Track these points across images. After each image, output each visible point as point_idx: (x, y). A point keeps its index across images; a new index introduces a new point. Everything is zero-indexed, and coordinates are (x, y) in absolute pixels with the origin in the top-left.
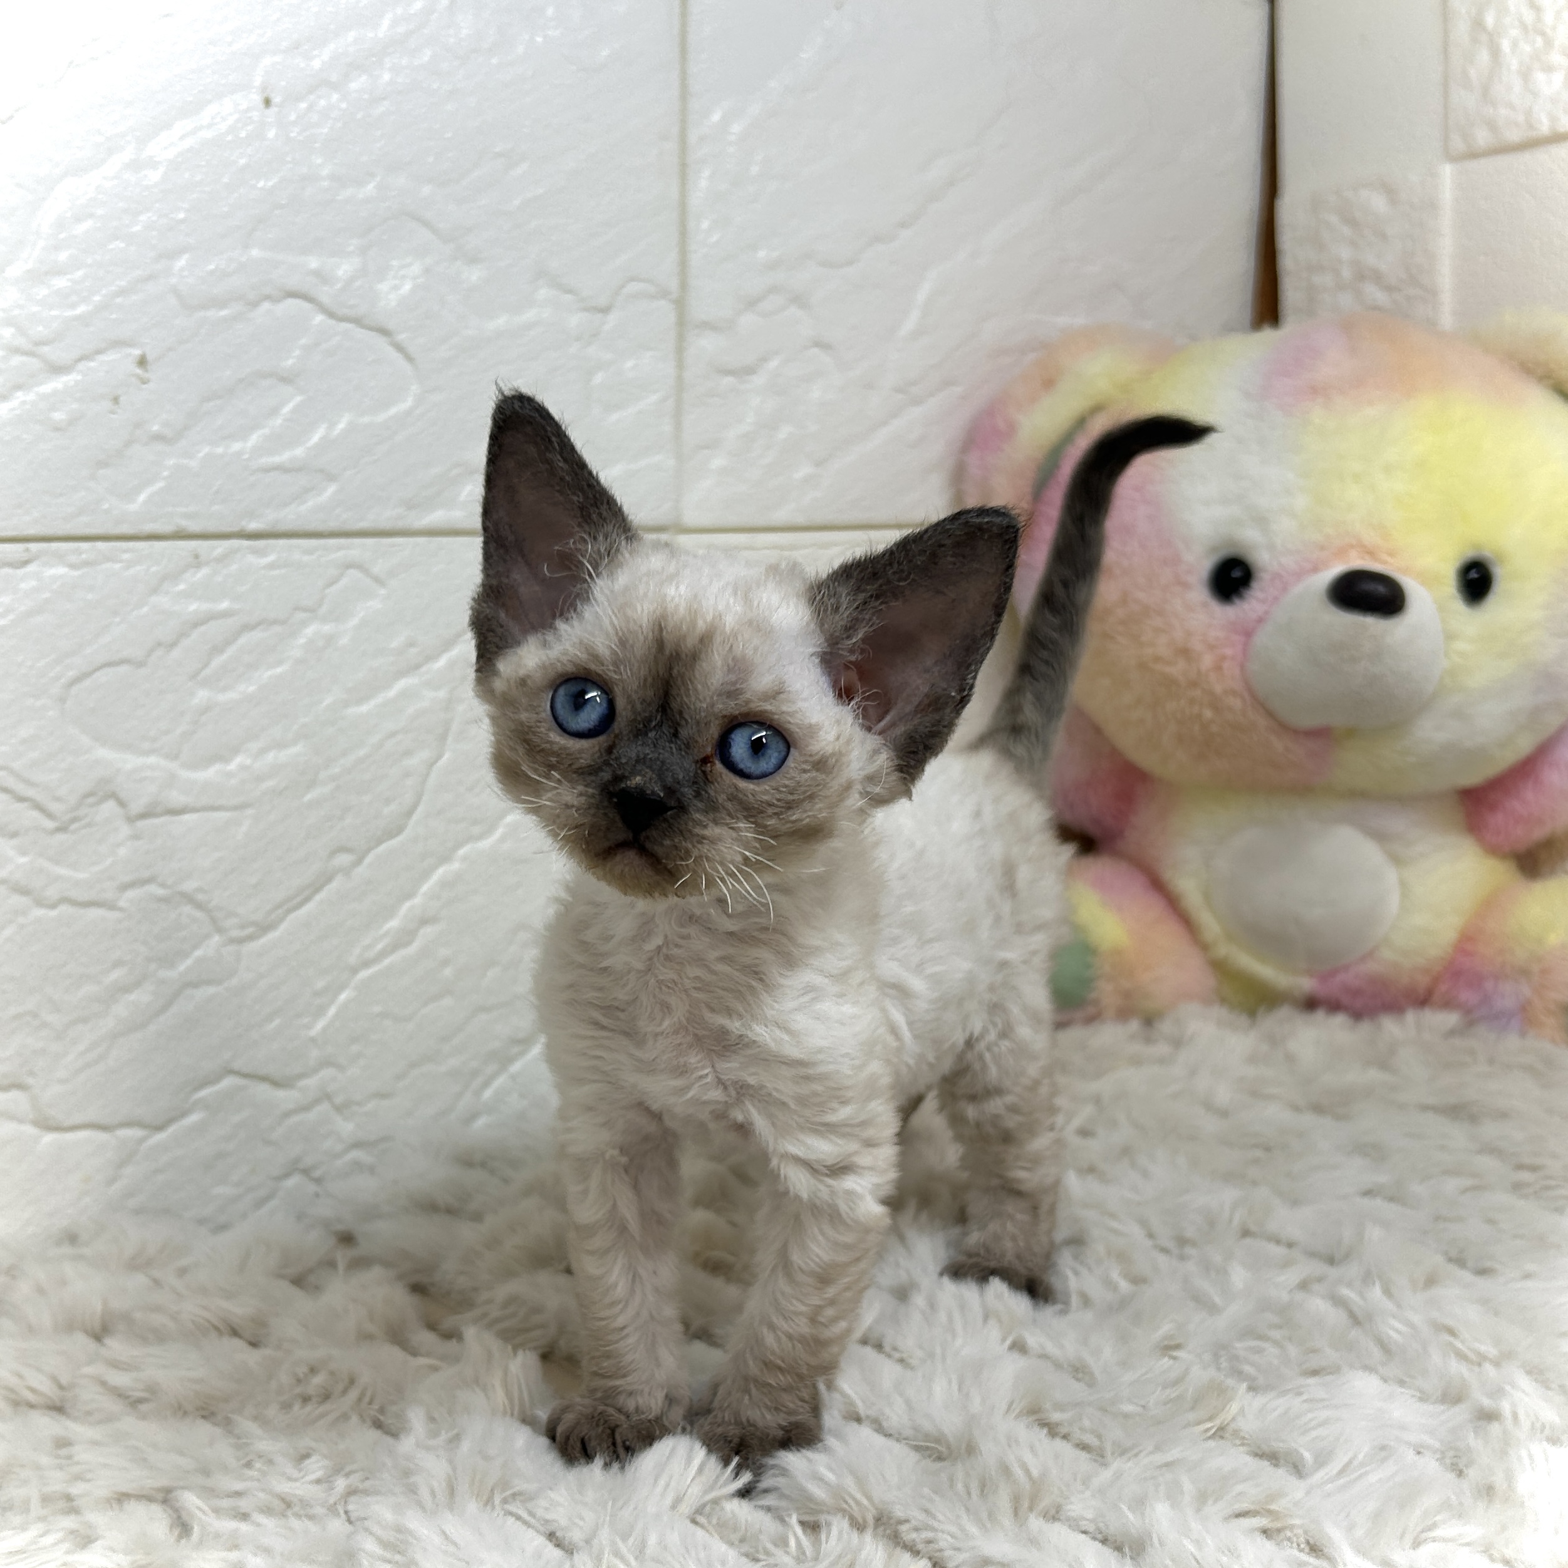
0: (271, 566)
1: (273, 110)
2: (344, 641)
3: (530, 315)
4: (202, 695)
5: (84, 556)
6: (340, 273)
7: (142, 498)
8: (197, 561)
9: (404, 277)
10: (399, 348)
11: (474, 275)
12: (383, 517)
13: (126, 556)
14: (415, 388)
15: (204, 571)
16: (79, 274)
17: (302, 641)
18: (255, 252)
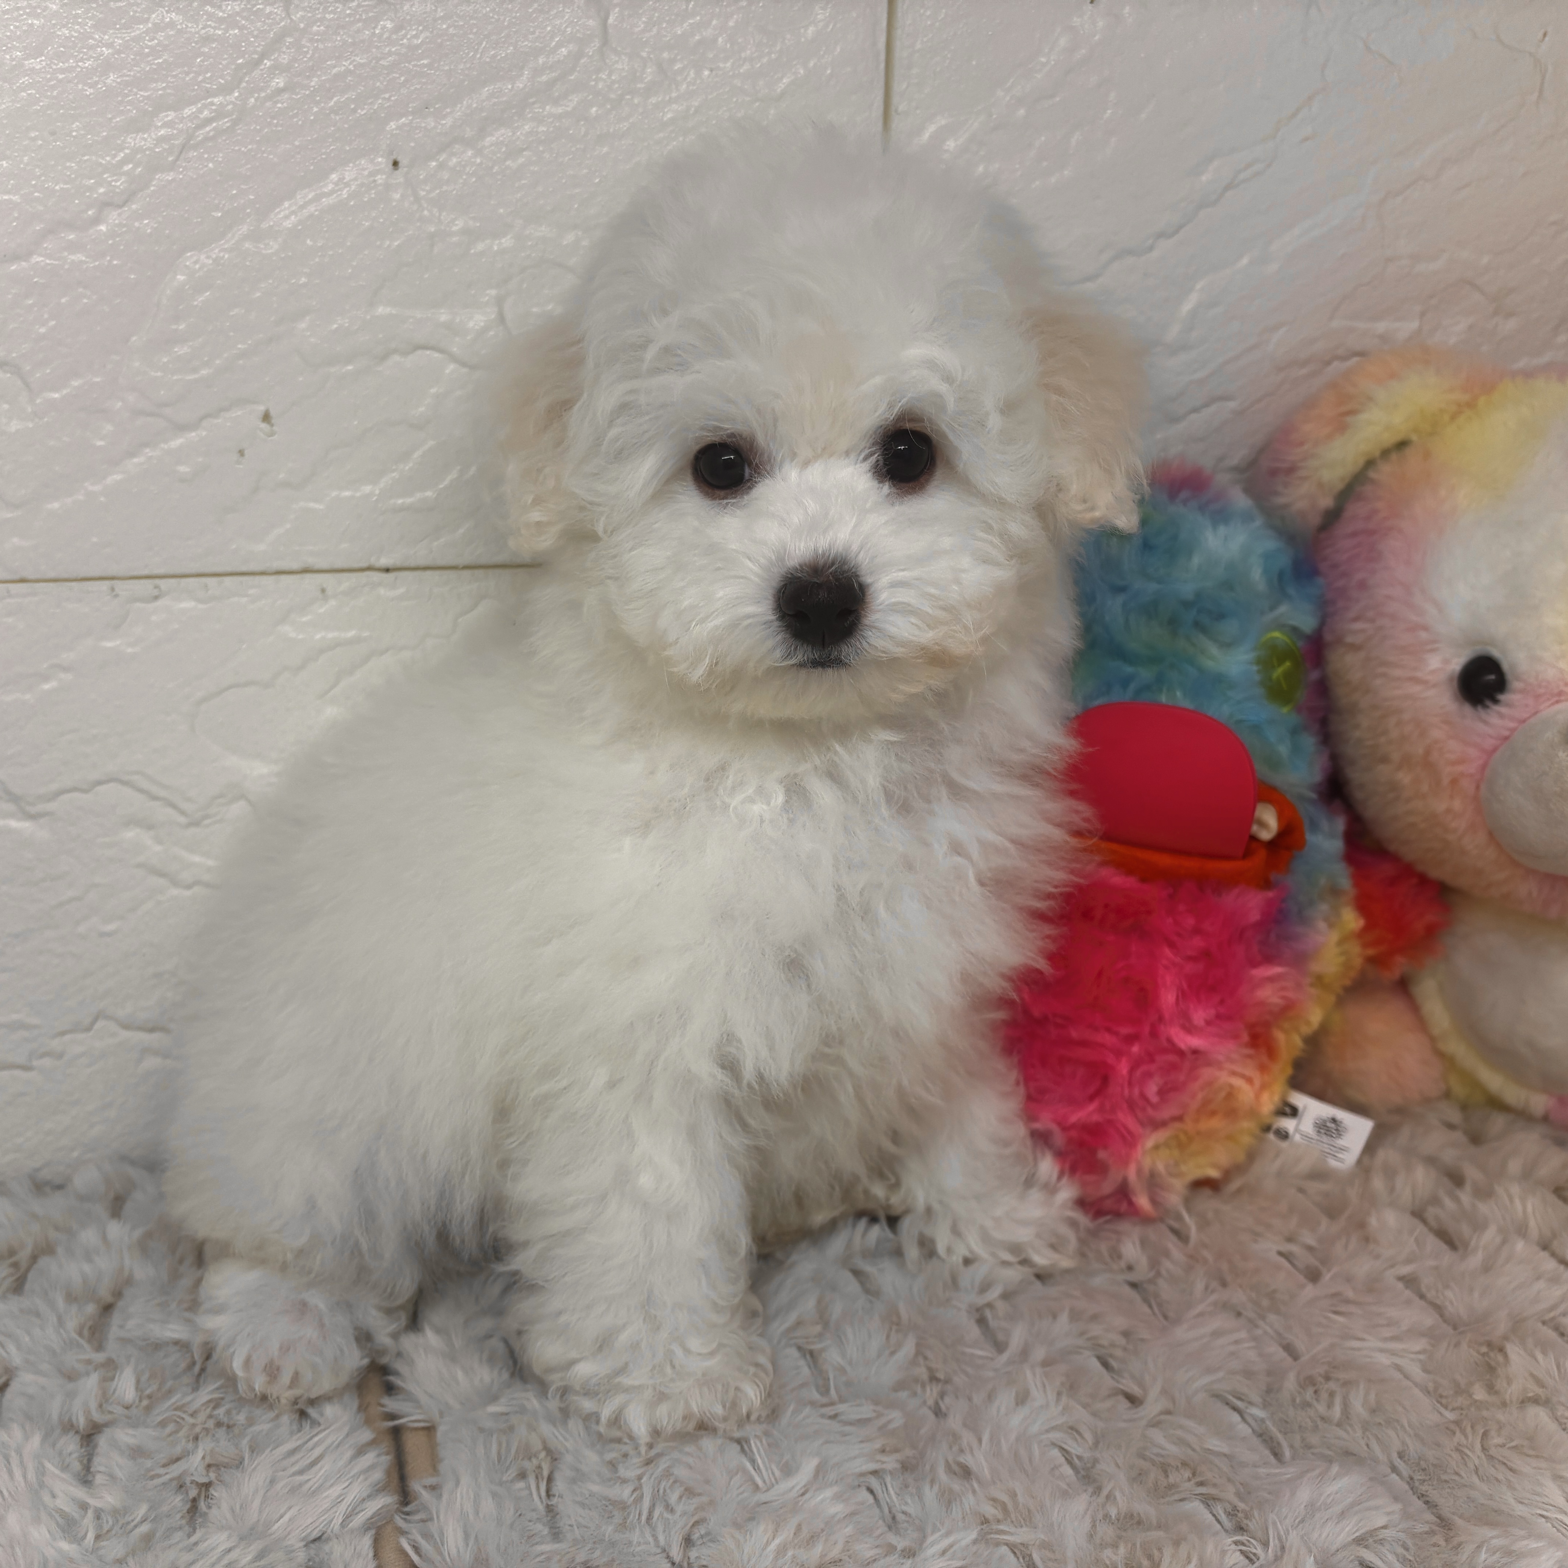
0: (400, 598)
1: (402, 170)
4: (330, 712)
5: (211, 592)
6: (472, 324)
7: (270, 538)
8: (324, 595)
13: (251, 592)
15: (330, 604)
16: (199, 340)
18: (381, 310)
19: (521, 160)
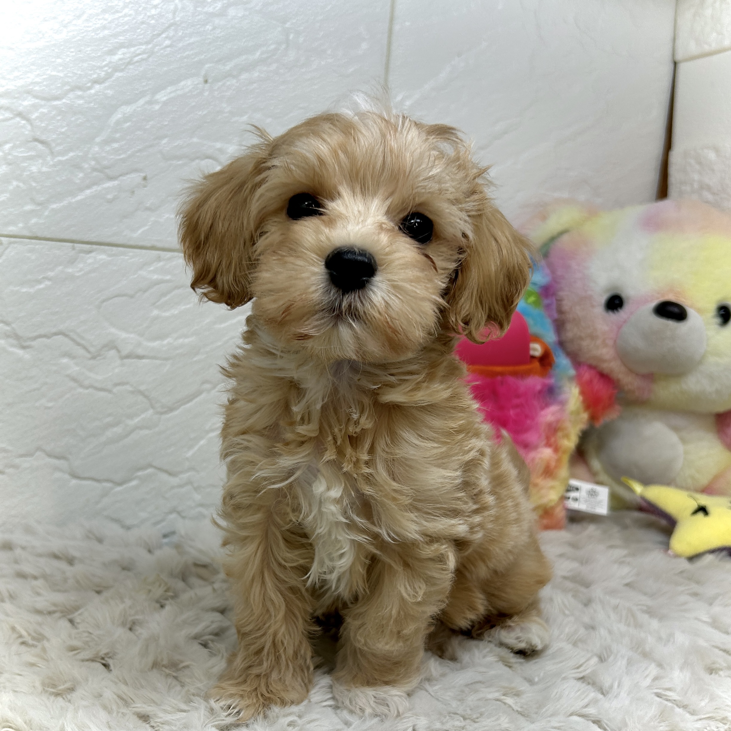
4: (155, 312)
5: (114, 252)
7: (140, 232)
13: (131, 254)
16: (123, 143)
19: (252, 87)
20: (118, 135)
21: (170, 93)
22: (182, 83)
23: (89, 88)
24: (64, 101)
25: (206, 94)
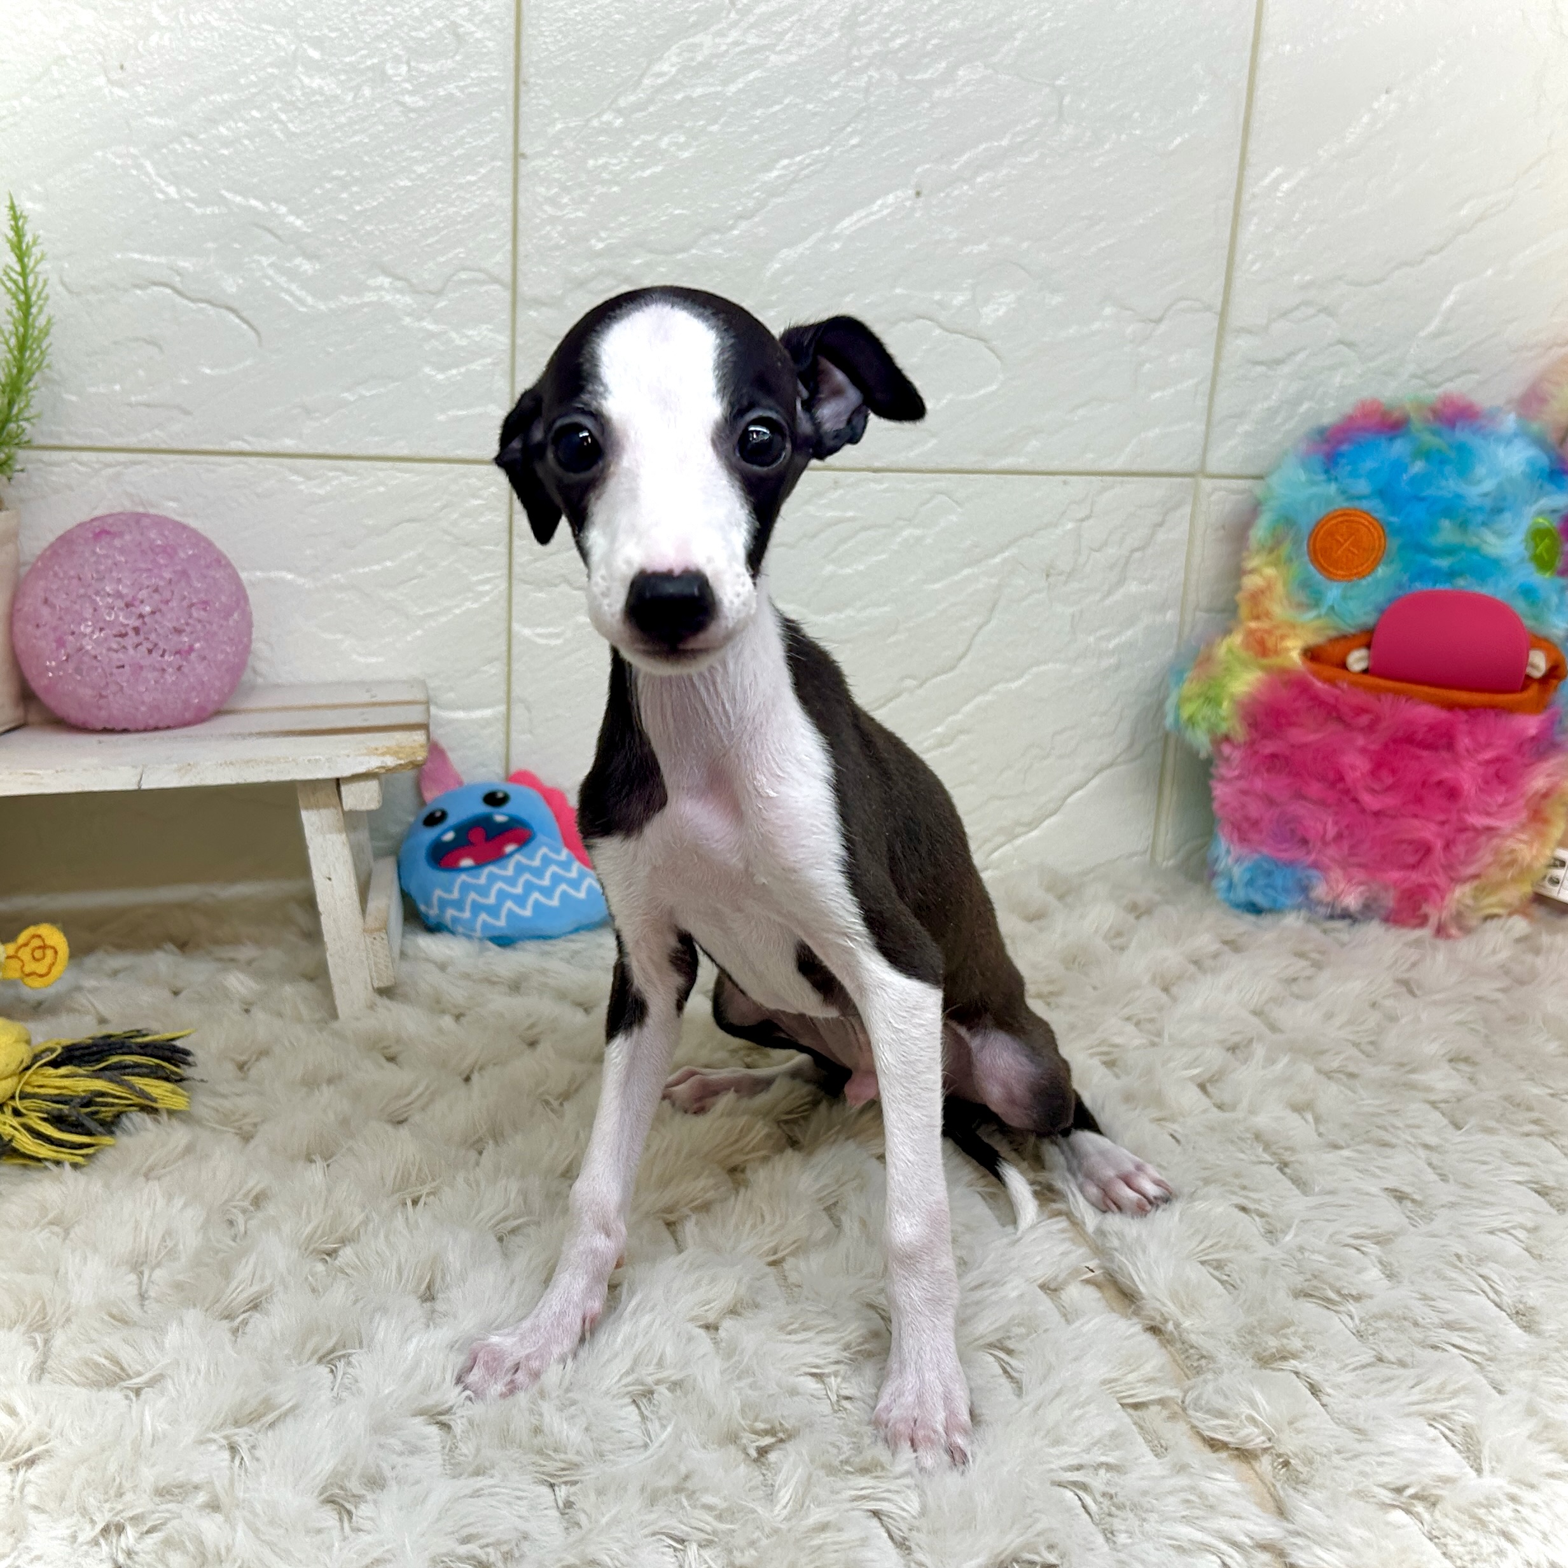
0: (885, 491)
1: (922, 199)
2: (929, 541)
3: (1096, 326)
4: (830, 568)
6: (955, 302)
8: (836, 484)
9: (1000, 304)
10: (992, 350)
11: (1057, 300)
12: (969, 461)
14: (1001, 377)
15: (841, 491)
17: (899, 540)
18: (898, 291)
19: (997, 193)
20: (774, 298)
21: (858, 221)
22: (879, 202)
23: (733, 227)
24: (694, 251)
25: (918, 215)
